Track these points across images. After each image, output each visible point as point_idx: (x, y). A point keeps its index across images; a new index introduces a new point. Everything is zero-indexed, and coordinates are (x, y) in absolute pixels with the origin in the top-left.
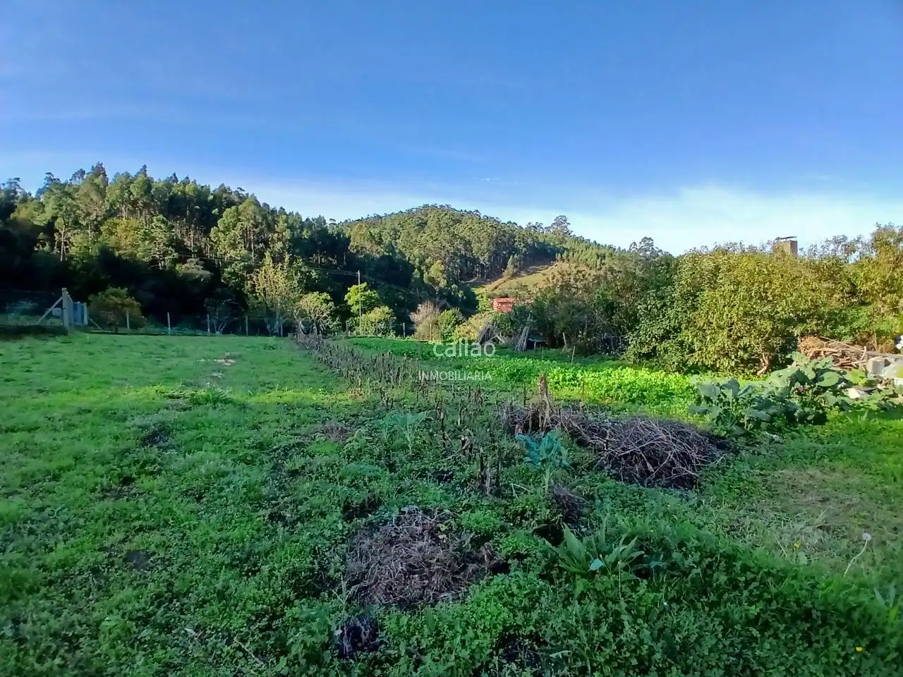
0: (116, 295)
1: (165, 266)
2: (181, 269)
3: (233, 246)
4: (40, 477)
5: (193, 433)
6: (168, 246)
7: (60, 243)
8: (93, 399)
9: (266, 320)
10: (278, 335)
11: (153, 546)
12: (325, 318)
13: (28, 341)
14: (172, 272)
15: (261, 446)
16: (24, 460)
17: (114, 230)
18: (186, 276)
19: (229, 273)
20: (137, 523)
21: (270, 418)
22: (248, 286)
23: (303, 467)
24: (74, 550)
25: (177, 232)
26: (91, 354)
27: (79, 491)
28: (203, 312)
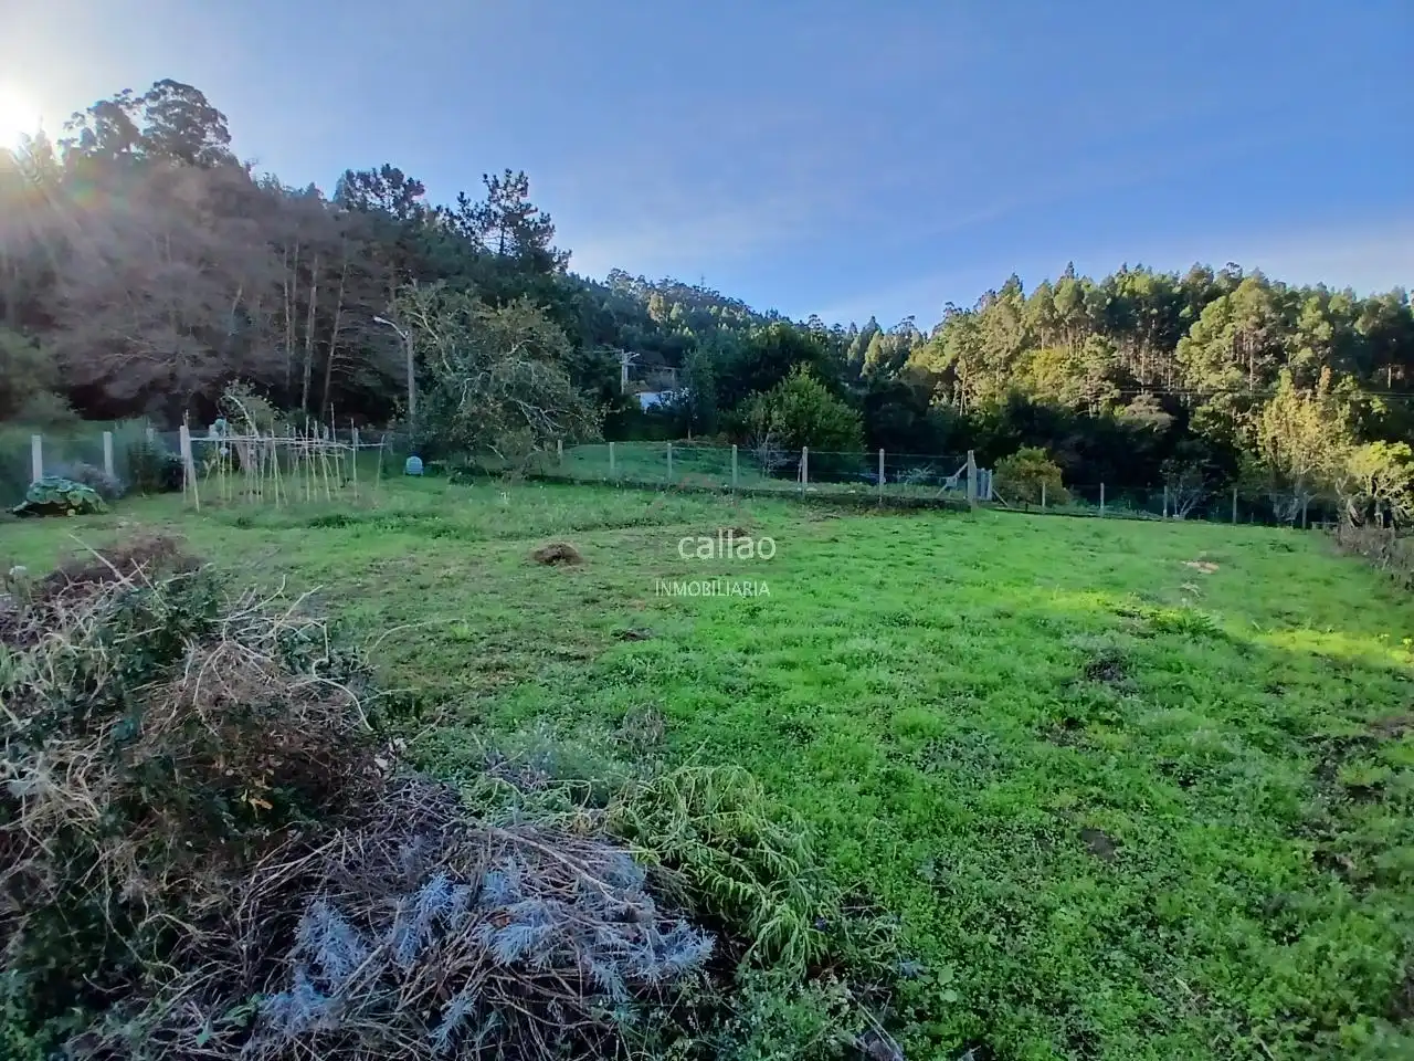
0: (1030, 458)
1: (1098, 413)
2: (1123, 414)
3: (1216, 365)
4: (959, 689)
5: (1166, 676)
6: (1105, 380)
7: (960, 393)
8: (1012, 601)
9: (1273, 496)
10: (1297, 525)
11: (1118, 831)
12: (1397, 495)
13: (927, 518)
14: (1109, 419)
15: (1288, 725)
16: (941, 663)
17: (1030, 367)
18: (1129, 425)
19: (1205, 414)
20: (1095, 790)
21: (1301, 678)
22: (1242, 434)
23: (1377, 786)
24: (1011, 797)
25: (1121, 358)
26: (1000, 539)
27: (1012, 721)
28: (1159, 484)
